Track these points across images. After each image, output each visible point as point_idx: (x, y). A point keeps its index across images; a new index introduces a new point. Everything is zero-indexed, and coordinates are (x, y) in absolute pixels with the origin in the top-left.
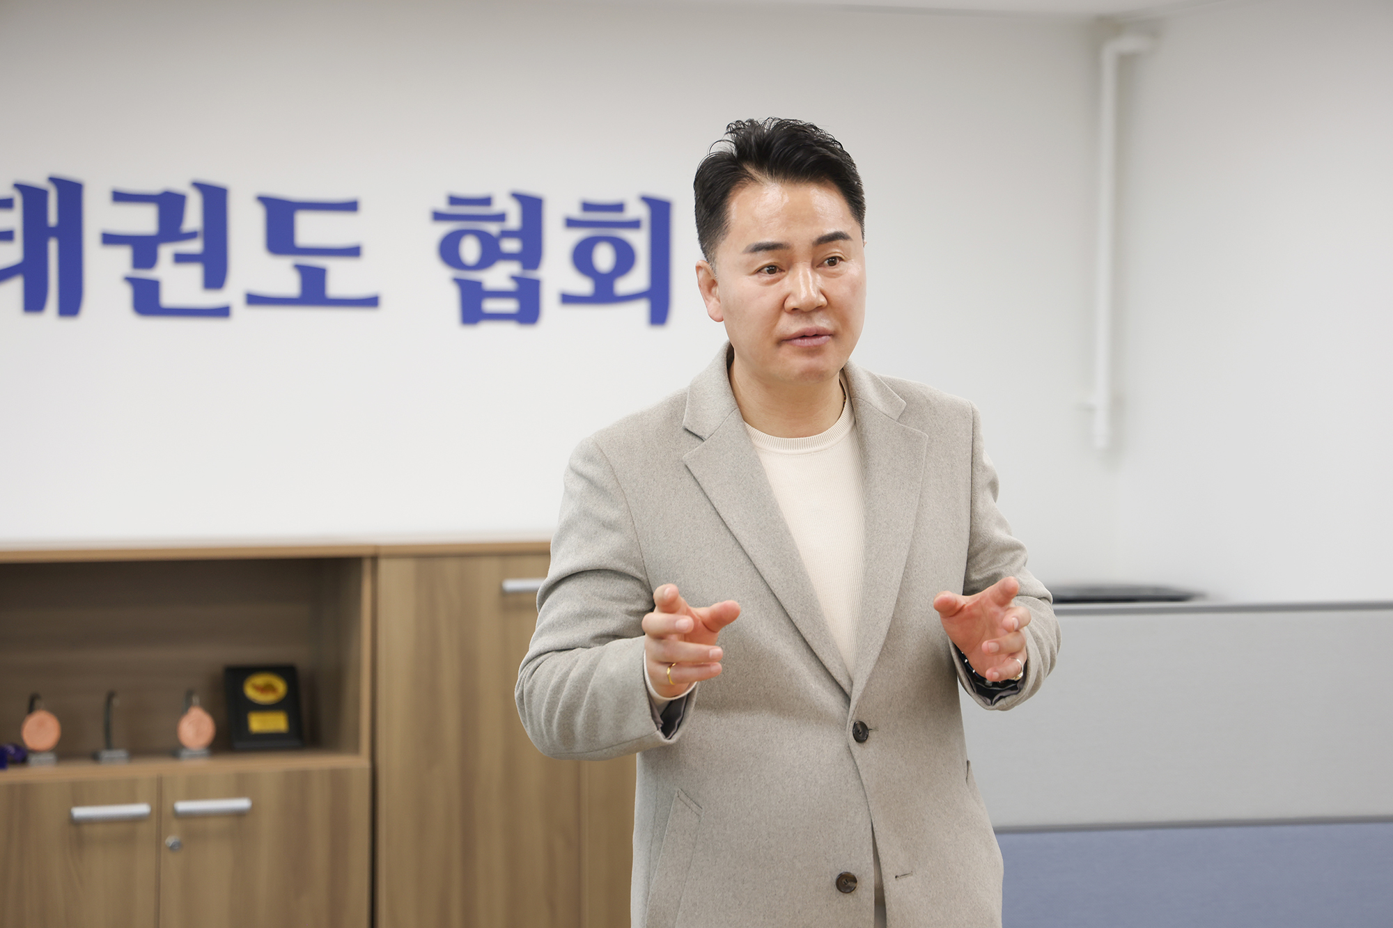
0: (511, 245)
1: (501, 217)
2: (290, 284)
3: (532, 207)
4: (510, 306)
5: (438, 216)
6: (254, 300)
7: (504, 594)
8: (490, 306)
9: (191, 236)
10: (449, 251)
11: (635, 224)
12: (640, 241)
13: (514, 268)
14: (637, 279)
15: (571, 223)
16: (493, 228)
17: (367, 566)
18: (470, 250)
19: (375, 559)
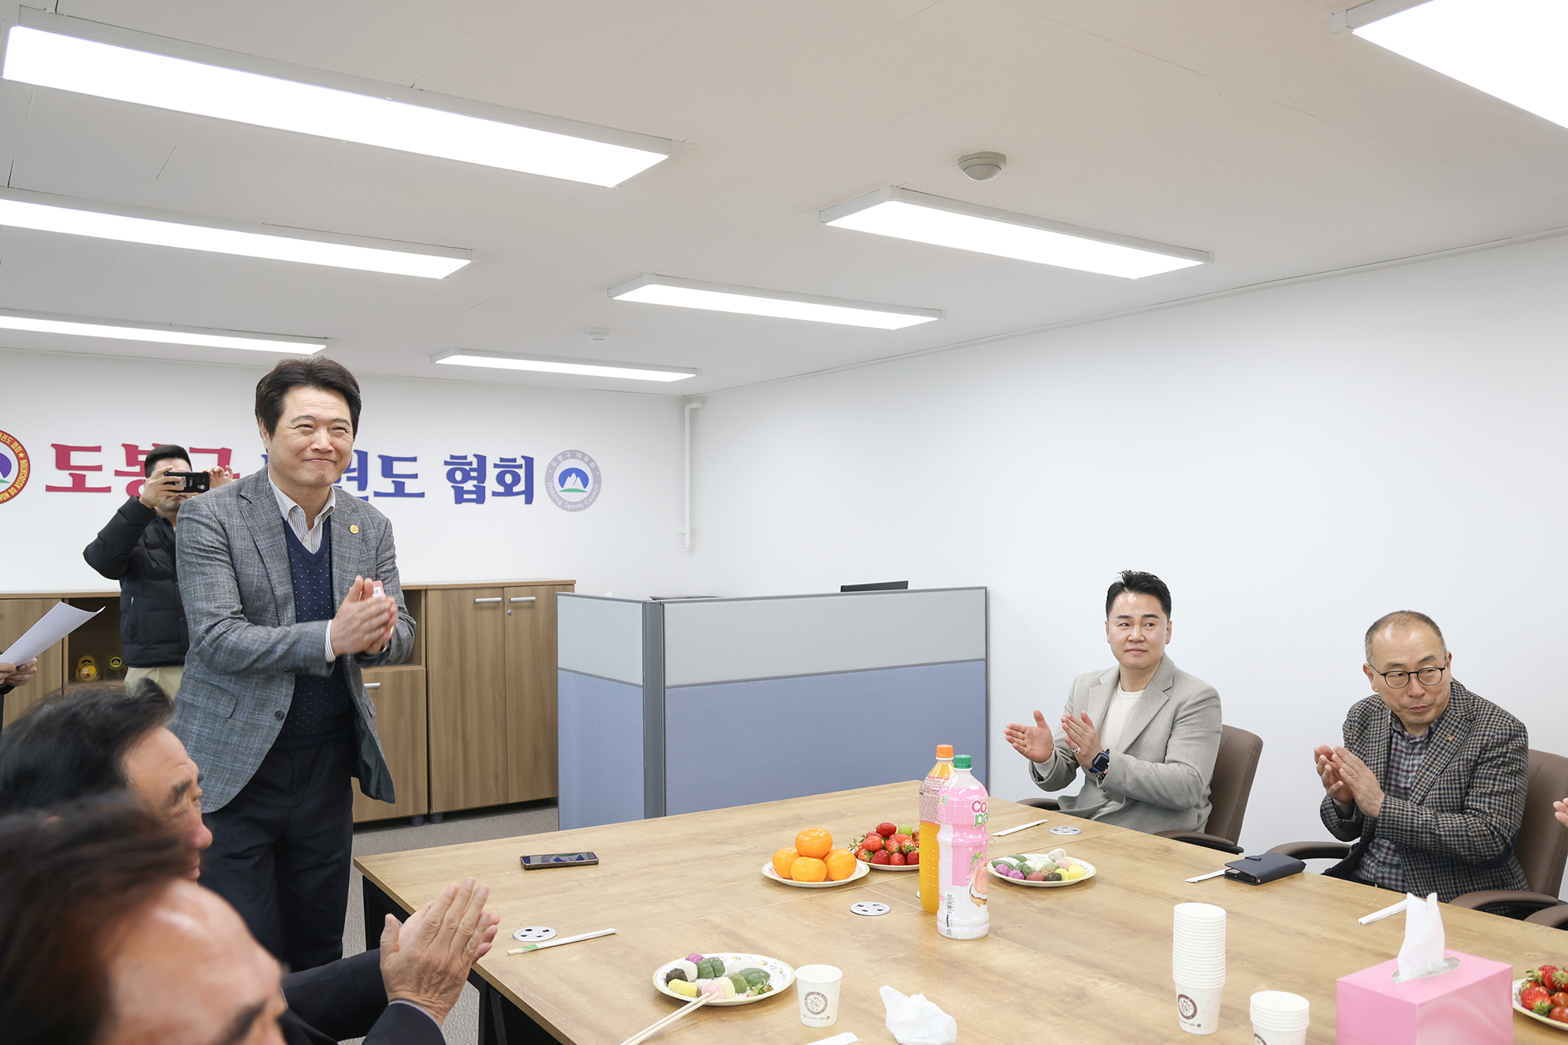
0: (474, 474)
1: (471, 463)
2: (391, 489)
3: (482, 460)
4: (474, 496)
5: (446, 463)
6: (377, 494)
7: (475, 603)
8: (466, 496)
9: (354, 470)
10: (450, 476)
11: (520, 467)
12: (522, 472)
13: (475, 482)
14: (521, 487)
15: (496, 466)
16: (467, 468)
17: (423, 593)
18: (458, 476)
19: (426, 590)
